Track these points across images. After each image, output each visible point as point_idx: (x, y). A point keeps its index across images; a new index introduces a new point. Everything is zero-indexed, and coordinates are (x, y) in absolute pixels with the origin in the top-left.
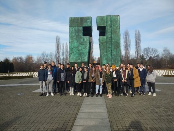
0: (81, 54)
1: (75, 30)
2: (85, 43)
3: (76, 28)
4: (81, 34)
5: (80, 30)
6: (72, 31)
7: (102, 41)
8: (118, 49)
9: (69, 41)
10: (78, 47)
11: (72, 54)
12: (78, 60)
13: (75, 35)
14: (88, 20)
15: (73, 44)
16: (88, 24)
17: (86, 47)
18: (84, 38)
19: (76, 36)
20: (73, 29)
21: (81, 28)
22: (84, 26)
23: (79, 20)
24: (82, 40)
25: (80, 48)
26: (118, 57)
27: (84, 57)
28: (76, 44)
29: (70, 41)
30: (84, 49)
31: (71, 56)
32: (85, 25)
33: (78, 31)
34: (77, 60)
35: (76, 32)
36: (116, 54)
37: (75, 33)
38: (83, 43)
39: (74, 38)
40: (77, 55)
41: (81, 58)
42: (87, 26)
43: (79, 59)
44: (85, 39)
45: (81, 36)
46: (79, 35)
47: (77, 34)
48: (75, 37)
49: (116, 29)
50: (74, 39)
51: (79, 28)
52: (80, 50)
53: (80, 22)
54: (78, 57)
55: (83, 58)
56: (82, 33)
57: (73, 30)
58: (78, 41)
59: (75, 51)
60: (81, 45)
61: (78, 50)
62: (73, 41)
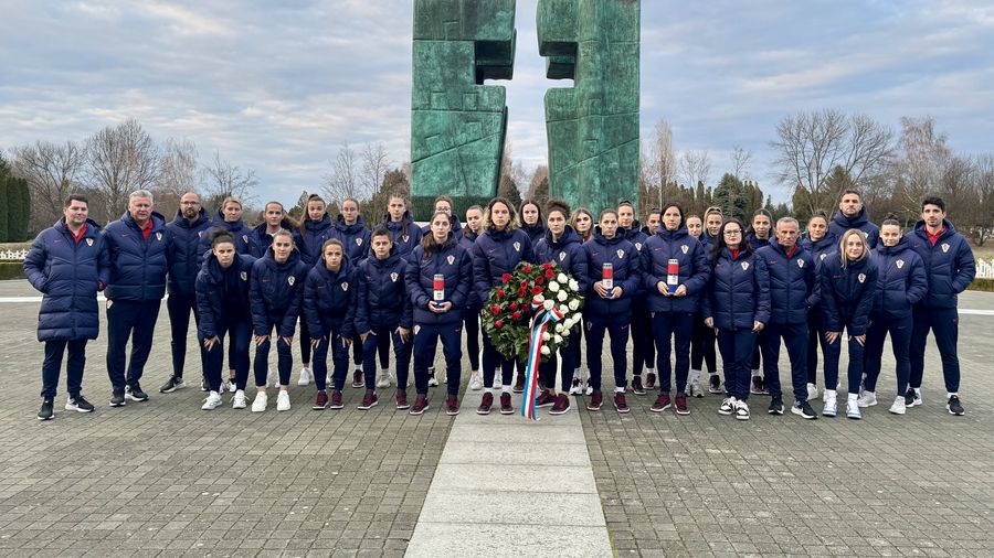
0: (464, 163)
1: (439, 52)
2: (481, 115)
3: (447, 44)
4: (468, 75)
5: (465, 58)
6: (427, 57)
7: (560, 109)
8: (629, 148)
9: (413, 105)
10: (449, 133)
11: (425, 163)
12: (453, 187)
13: (439, 77)
14: (499, 14)
15: (428, 119)
16: (500, 29)
17: (486, 135)
18: (480, 91)
19: (445, 81)
20: (432, 48)
21: (468, 48)
22: (481, 36)
23: (461, 10)
24: (469, 101)
25: (461, 137)
26: (627, 183)
27: (479, 177)
28: (442, 118)
29: (418, 103)
30: (479, 142)
31: (421, 169)
32: (486, 33)
33: (455, 61)
35: (445, 63)
36: (622, 169)
37: (439, 68)
38: (474, 116)
39: (436, 88)
40: (447, 168)
41: (466, 179)
42: (492, 38)
43: (456, 185)
44: (486, 98)
45: (464, 83)
46: (456, 77)
47: (447, 72)
48: (439, 86)
49: (621, 57)
50: (434, 96)
51: (460, 46)
52: (459, 146)
53: (463, 18)
54: (450, 175)
55: (472, 183)
56: (471, 70)
57: (432, 53)
58: (454, 107)
59: (440, 149)
60: (468, 122)
61: (452, 144)
62: (429, 104)
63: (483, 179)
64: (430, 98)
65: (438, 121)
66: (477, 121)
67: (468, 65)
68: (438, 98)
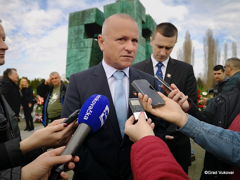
0: (79, 66)
1: (74, 30)
2: (85, 49)
3: (76, 27)
4: (82, 36)
5: (81, 31)
10: (76, 56)
11: (69, 67)
14: (91, 14)
15: (71, 52)
16: (91, 19)
17: (86, 56)
18: (85, 41)
19: (75, 39)
21: (82, 28)
22: (86, 23)
23: (81, 15)
24: (82, 45)
25: (79, 57)
28: (75, 51)
29: (69, 47)
30: (84, 58)
33: (78, 32)
35: (76, 33)
37: (74, 35)
38: (83, 49)
40: (75, 68)
42: (89, 23)
44: (86, 43)
45: (81, 39)
46: (78, 37)
47: (76, 36)
48: (74, 41)
51: (80, 27)
52: (78, 60)
53: (81, 18)
56: (83, 34)
57: (72, 31)
58: (78, 47)
59: (73, 61)
60: (81, 52)
61: (76, 60)
62: (71, 47)
64: (71, 45)
65: (73, 52)
66: (84, 51)
67: (82, 33)
68: (74, 45)
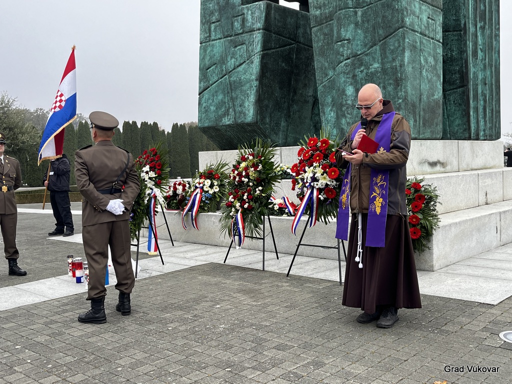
0: (232, 89)
2: (246, 36)
8: (392, 44)
9: (201, 40)
10: (223, 61)
11: (206, 94)
12: (224, 115)
13: (216, 7)
15: (209, 50)
17: (249, 56)
18: (245, 11)
19: (220, 10)
24: (237, 25)
25: (231, 63)
27: (243, 102)
28: (218, 47)
29: (203, 36)
30: (244, 66)
31: (204, 99)
34: (221, 117)
36: (384, 71)
38: (241, 39)
39: (214, 19)
40: (220, 97)
41: (234, 105)
43: (226, 113)
44: (249, 17)
45: (234, 7)
48: (216, 16)
50: (213, 26)
52: (229, 73)
54: (222, 103)
55: (238, 109)
58: (226, 34)
59: (216, 78)
60: (236, 47)
61: (224, 72)
62: (210, 36)
63: (246, 104)
64: (210, 30)
65: (215, 50)
66: (242, 44)
68: (215, 28)
